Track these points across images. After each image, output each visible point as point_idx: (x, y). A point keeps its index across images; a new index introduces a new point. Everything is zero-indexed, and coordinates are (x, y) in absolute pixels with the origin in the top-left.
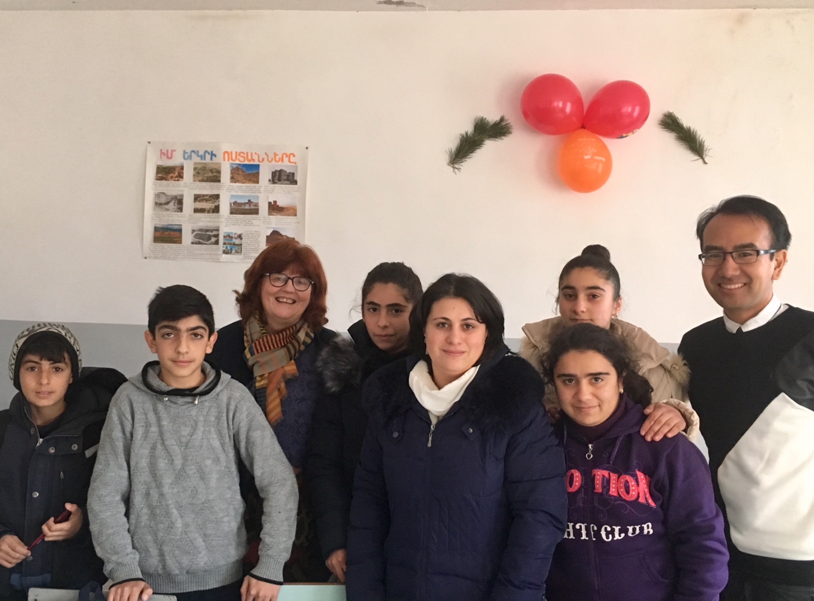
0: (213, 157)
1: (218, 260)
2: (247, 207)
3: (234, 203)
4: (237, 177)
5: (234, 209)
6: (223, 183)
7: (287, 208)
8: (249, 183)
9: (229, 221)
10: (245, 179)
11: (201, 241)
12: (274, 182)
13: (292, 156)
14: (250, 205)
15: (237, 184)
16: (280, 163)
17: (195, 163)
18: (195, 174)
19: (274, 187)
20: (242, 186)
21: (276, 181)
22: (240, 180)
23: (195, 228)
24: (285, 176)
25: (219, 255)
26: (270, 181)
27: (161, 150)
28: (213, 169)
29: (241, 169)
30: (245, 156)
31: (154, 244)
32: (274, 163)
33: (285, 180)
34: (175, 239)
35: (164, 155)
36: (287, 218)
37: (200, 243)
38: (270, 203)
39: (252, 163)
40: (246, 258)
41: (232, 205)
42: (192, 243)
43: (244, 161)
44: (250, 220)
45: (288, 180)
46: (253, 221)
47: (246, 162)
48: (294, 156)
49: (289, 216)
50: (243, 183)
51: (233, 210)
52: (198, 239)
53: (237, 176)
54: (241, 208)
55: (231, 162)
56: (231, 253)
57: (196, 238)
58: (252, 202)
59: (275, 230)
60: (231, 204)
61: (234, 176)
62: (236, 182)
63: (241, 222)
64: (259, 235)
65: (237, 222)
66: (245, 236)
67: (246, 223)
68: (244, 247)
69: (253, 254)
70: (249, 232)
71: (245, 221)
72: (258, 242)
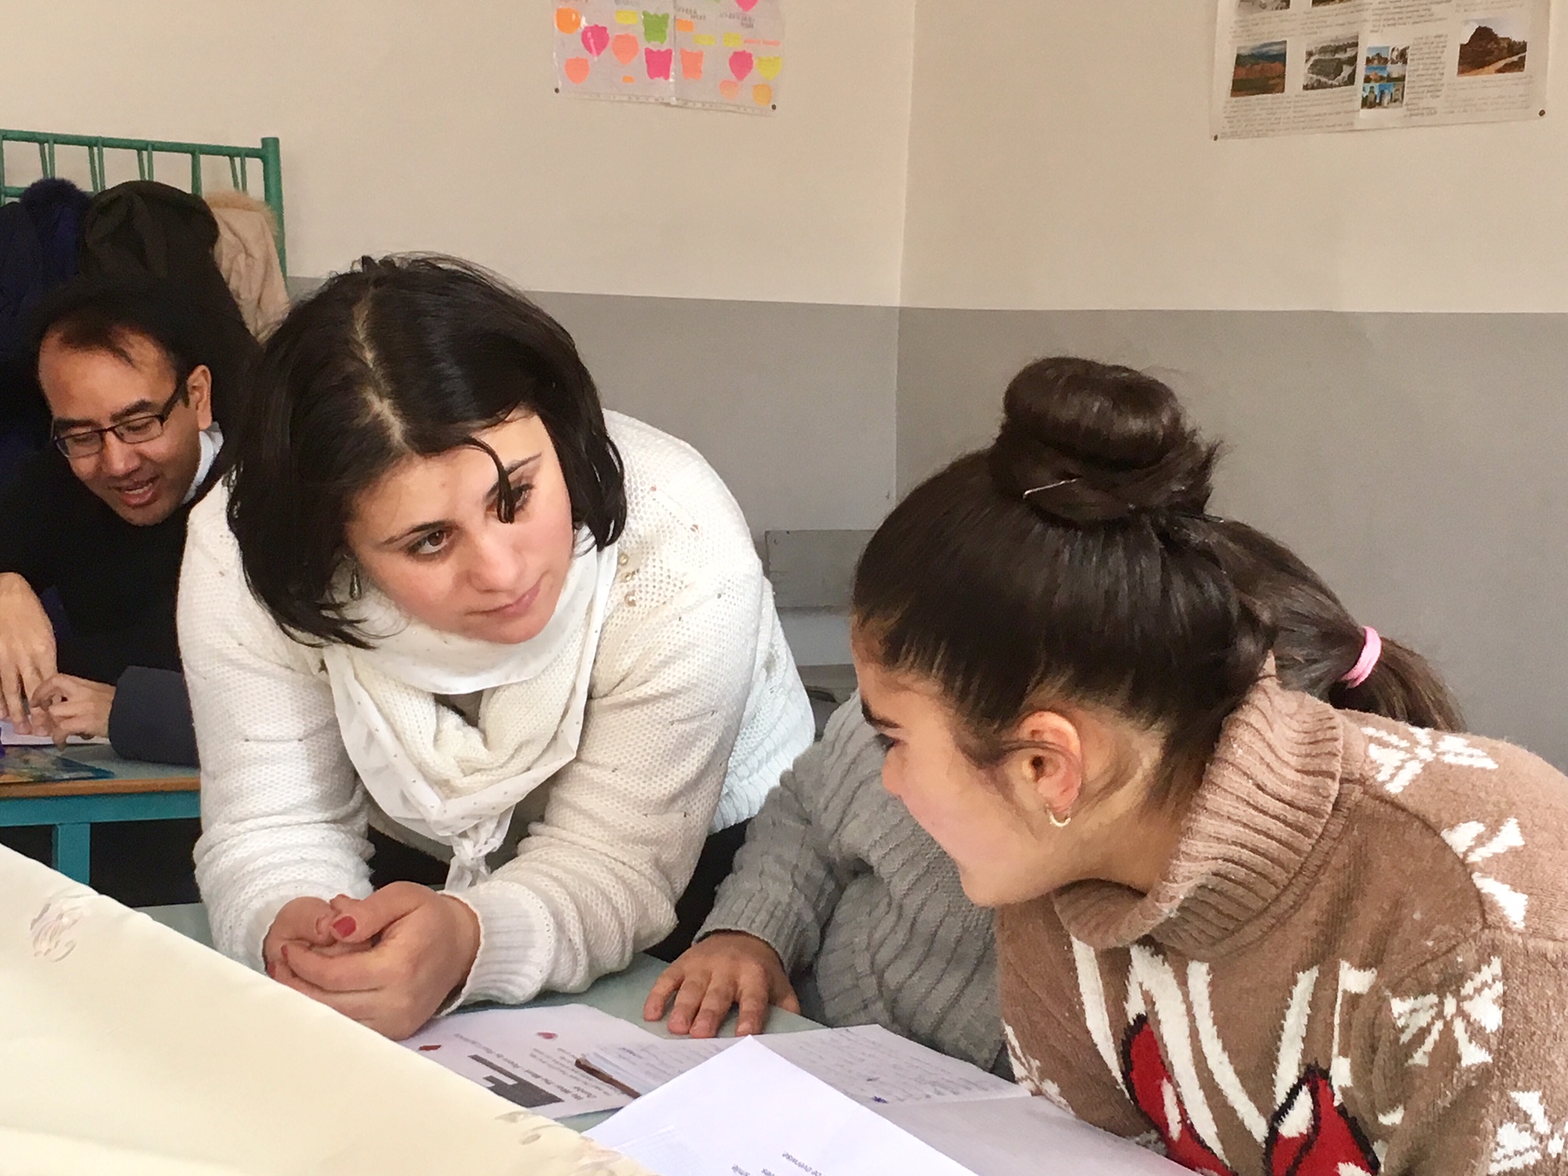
1: (1350, 128)
9: (1384, 17)
11: (1324, 79)
23: (1312, 48)
25: (1354, 111)
31: (1234, 99)
34: (1272, 82)
37: (1320, 85)
40: (1411, 115)
42: (1306, 88)
52: (1317, 74)
56: (1380, 104)
57: (1313, 73)
59: (1482, 25)
63: (1409, 15)
64: (1445, 47)
65: (1400, 16)
66: (1413, 52)
67: (1419, 16)
68: (1409, 82)
69: (1428, 102)
70: (1424, 41)
71: (1418, 11)
72: (1441, 66)
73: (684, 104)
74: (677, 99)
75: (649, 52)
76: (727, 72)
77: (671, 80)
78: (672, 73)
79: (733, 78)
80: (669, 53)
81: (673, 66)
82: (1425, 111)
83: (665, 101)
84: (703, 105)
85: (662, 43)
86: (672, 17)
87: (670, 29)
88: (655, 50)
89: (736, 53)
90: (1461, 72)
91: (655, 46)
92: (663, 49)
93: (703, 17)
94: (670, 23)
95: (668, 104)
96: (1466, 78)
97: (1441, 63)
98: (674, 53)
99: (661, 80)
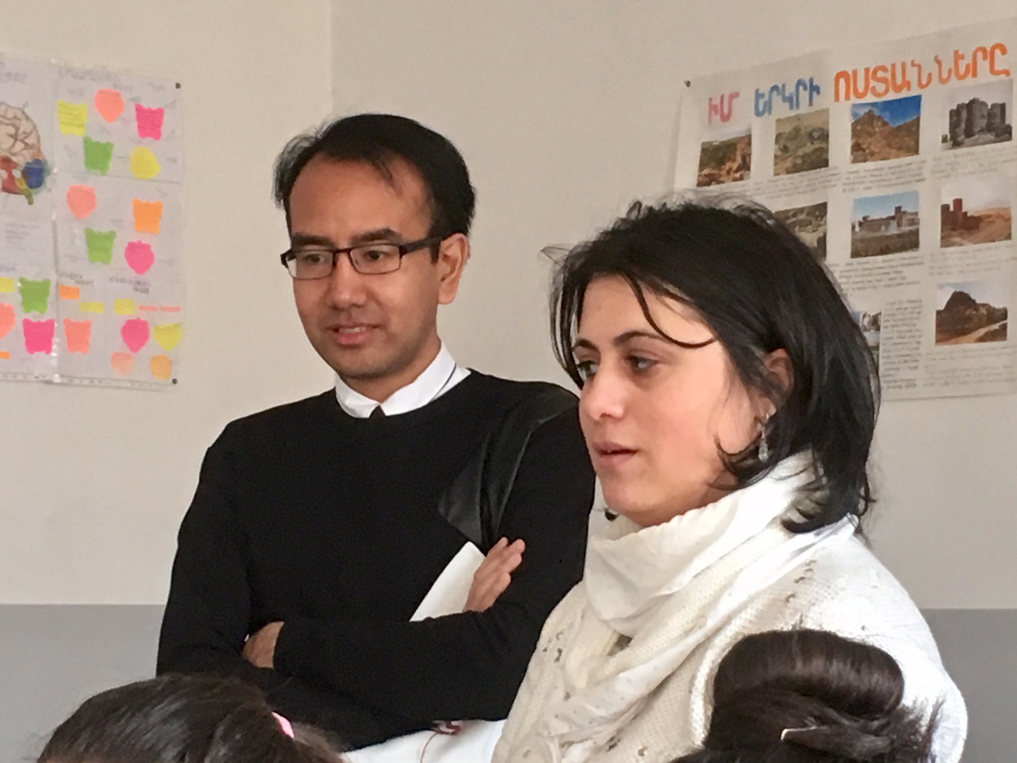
0: (815, 93)
2: (893, 230)
3: (861, 224)
4: (870, 144)
5: (862, 240)
6: (836, 168)
7: (989, 216)
8: (898, 157)
10: (889, 145)
12: (956, 144)
13: (998, 52)
14: (899, 225)
15: (870, 165)
16: (969, 81)
17: (779, 121)
18: (779, 153)
19: (956, 156)
20: (882, 169)
21: (962, 137)
22: (877, 150)
24: (983, 117)
26: (944, 140)
27: (711, 99)
28: (814, 130)
29: (879, 118)
30: (888, 76)
32: (954, 82)
33: (982, 131)
35: (716, 113)
36: (989, 248)
38: (945, 208)
39: (904, 94)
41: (857, 229)
43: (887, 91)
44: (900, 269)
45: (989, 128)
46: (907, 271)
47: (892, 96)
48: (1004, 51)
49: (993, 241)
50: (883, 159)
51: (860, 246)
53: (869, 140)
54: (877, 234)
55: (854, 100)
58: (905, 213)
59: (959, 290)
60: (853, 227)
61: (860, 141)
62: (865, 161)
63: (879, 277)
64: (919, 313)
65: (869, 278)
66: (887, 318)
67: (890, 279)
68: (884, 351)
69: (905, 374)
70: (896, 306)
71: (888, 273)
72: (918, 333)
73: (69, 381)
74: (62, 376)
75: (26, 323)
76: (118, 343)
77: (54, 354)
78: (54, 347)
79: (125, 349)
80: (50, 323)
81: (55, 340)
82: (903, 384)
83: (47, 378)
84: (92, 382)
85: (43, 313)
86: (53, 284)
87: (51, 298)
88: (33, 320)
89: (129, 322)
90: (939, 341)
91: (34, 316)
92: (44, 319)
93: (90, 283)
94: (52, 290)
95: (49, 382)
96: (946, 348)
97: (918, 330)
98: (56, 325)
99: (42, 354)
